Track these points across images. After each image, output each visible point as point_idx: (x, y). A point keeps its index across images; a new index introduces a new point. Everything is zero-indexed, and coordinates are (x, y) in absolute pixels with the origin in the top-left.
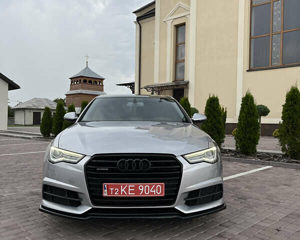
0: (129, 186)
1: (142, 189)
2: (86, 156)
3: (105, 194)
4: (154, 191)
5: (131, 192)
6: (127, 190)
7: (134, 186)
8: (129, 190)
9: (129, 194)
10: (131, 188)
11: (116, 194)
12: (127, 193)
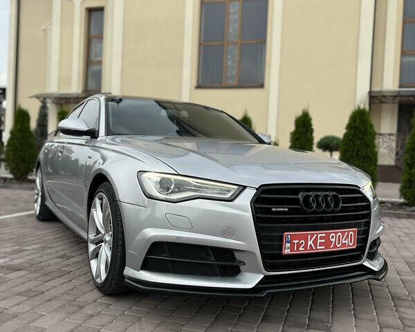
0: (319, 235)
1: (334, 240)
2: (245, 187)
3: (287, 251)
4: (346, 242)
5: (321, 244)
6: (315, 242)
7: (324, 235)
8: (319, 241)
9: (318, 248)
10: (321, 238)
11: (300, 249)
12: (316, 246)
